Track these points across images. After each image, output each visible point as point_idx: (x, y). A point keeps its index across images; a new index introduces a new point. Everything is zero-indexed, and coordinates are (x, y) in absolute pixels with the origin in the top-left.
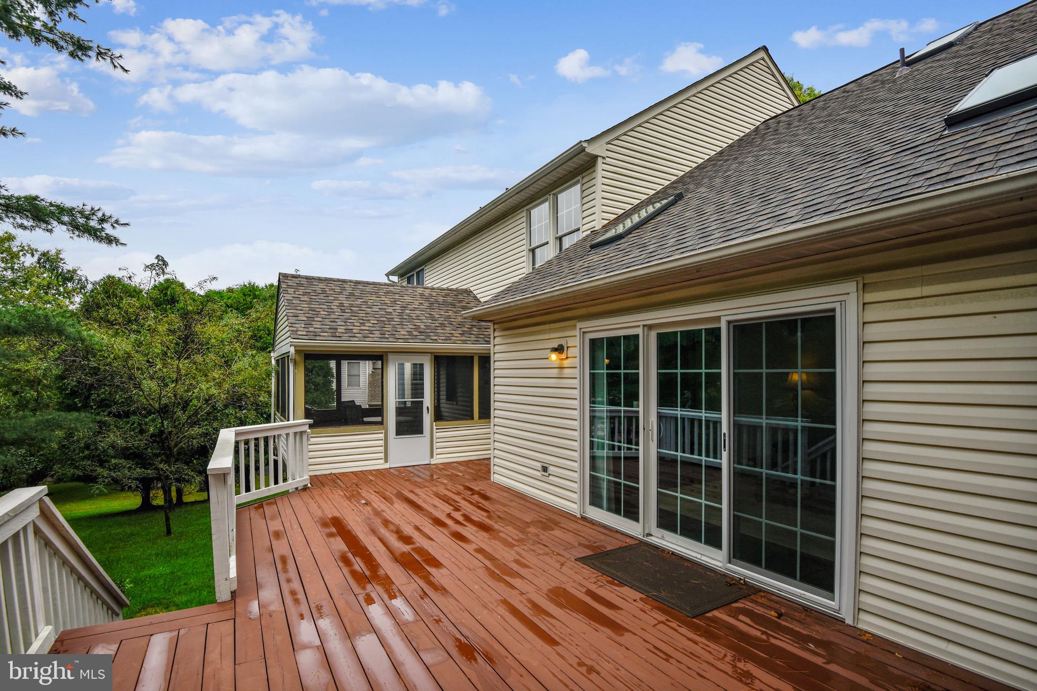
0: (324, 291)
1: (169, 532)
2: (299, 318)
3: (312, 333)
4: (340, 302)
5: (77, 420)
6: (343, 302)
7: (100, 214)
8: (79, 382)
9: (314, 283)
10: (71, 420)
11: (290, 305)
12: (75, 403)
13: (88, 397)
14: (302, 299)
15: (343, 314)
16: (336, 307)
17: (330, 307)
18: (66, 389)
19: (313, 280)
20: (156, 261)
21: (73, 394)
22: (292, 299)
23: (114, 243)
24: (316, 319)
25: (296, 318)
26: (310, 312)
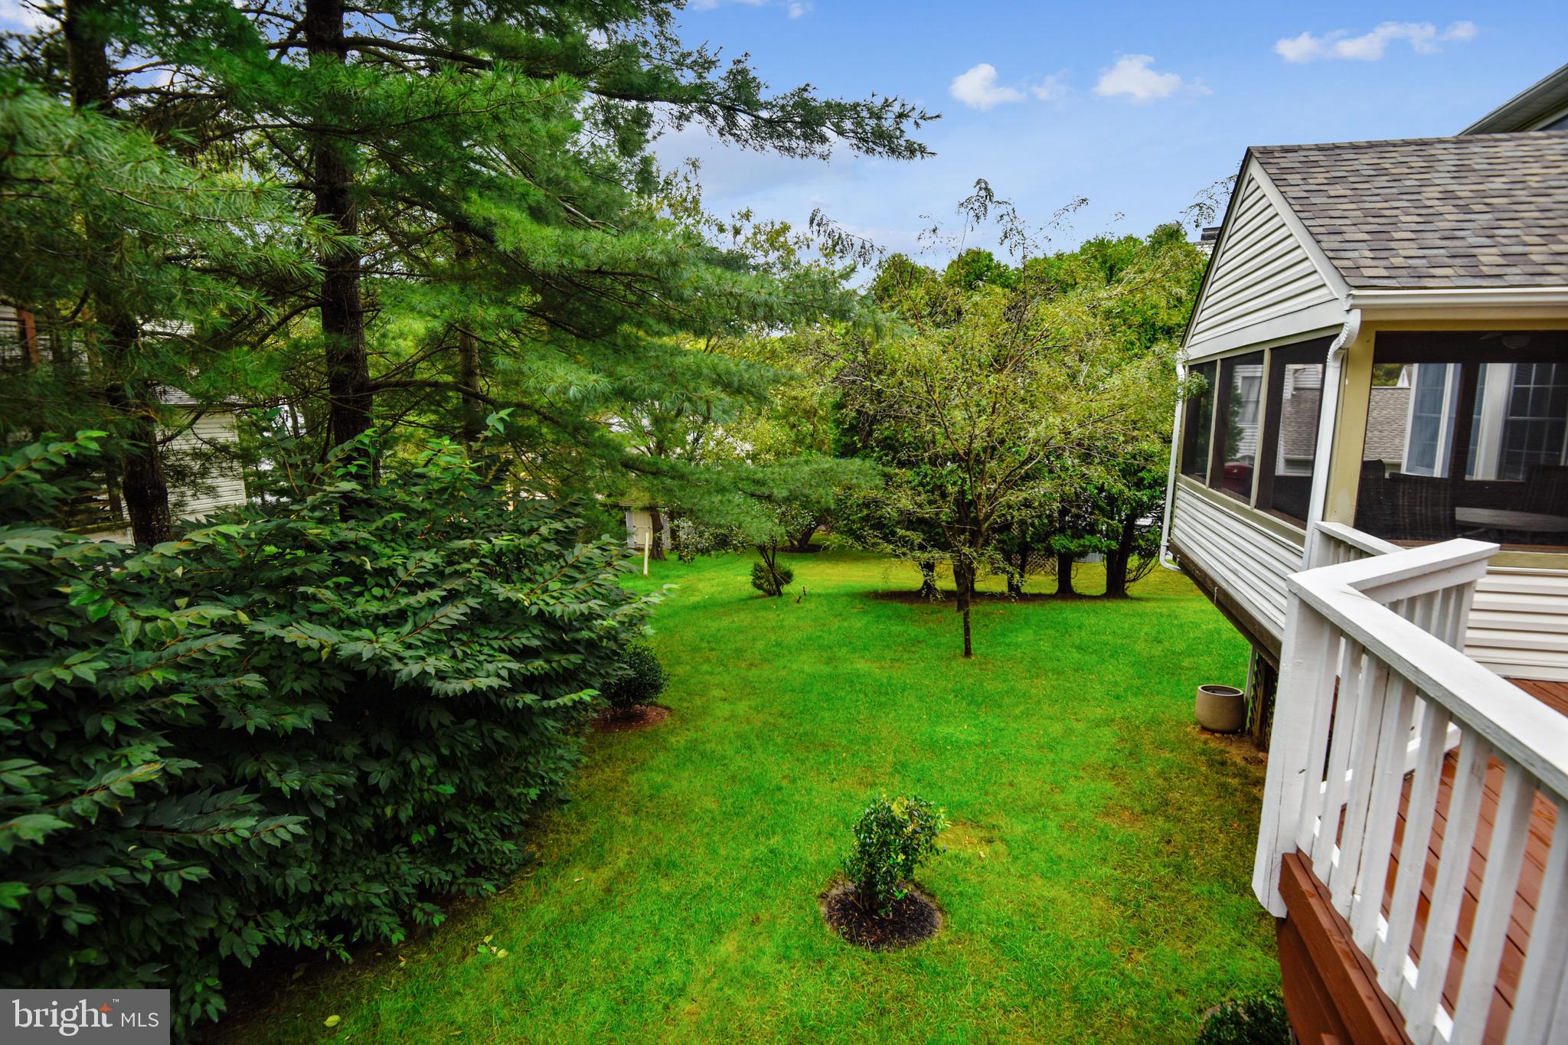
0: (1382, 172)
1: (968, 653)
2: (1348, 237)
3: (1404, 272)
4: (1440, 189)
5: (860, 472)
6: (1450, 188)
7: (896, 108)
8: (858, 412)
9: (1346, 157)
10: (853, 472)
11: (1306, 208)
12: (854, 443)
13: (870, 433)
14: (1332, 193)
15: (1468, 217)
16: (1436, 202)
17: (1417, 204)
18: (843, 423)
19: (1338, 151)
20: (974, 192)
21: (853, 429)
22: (1305, 195)
23: (918, 154)
24: (1397, 236)
25: (1339, 238)
26: (1371, 220)
